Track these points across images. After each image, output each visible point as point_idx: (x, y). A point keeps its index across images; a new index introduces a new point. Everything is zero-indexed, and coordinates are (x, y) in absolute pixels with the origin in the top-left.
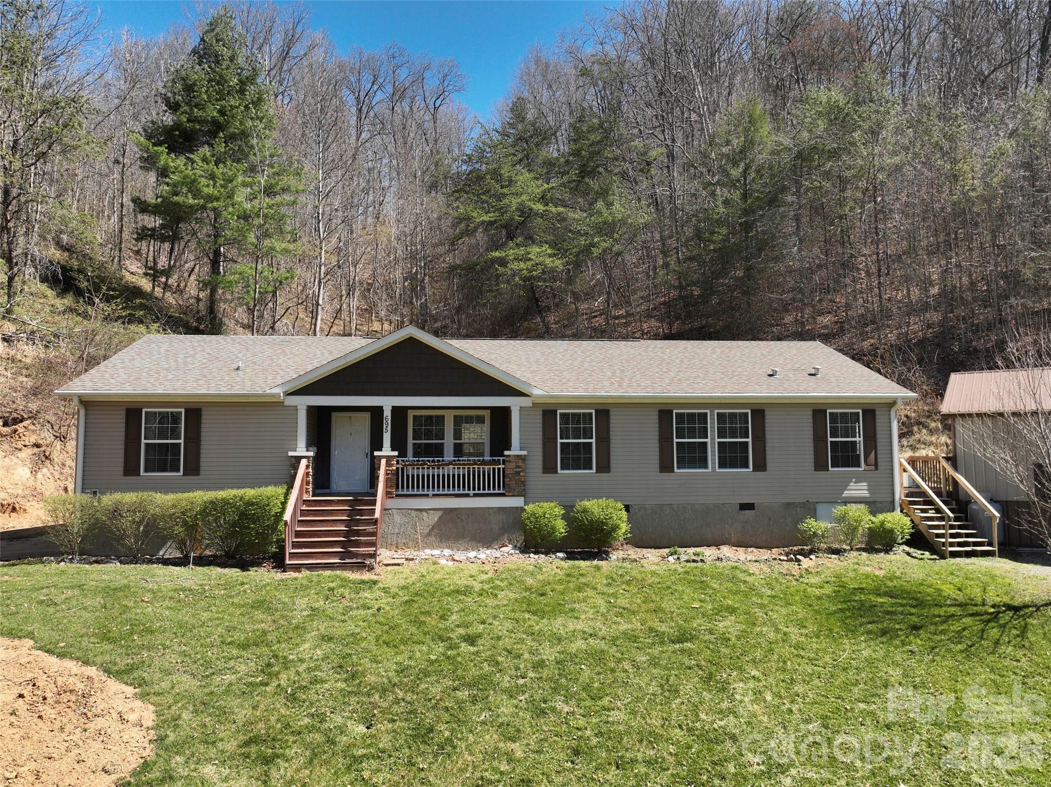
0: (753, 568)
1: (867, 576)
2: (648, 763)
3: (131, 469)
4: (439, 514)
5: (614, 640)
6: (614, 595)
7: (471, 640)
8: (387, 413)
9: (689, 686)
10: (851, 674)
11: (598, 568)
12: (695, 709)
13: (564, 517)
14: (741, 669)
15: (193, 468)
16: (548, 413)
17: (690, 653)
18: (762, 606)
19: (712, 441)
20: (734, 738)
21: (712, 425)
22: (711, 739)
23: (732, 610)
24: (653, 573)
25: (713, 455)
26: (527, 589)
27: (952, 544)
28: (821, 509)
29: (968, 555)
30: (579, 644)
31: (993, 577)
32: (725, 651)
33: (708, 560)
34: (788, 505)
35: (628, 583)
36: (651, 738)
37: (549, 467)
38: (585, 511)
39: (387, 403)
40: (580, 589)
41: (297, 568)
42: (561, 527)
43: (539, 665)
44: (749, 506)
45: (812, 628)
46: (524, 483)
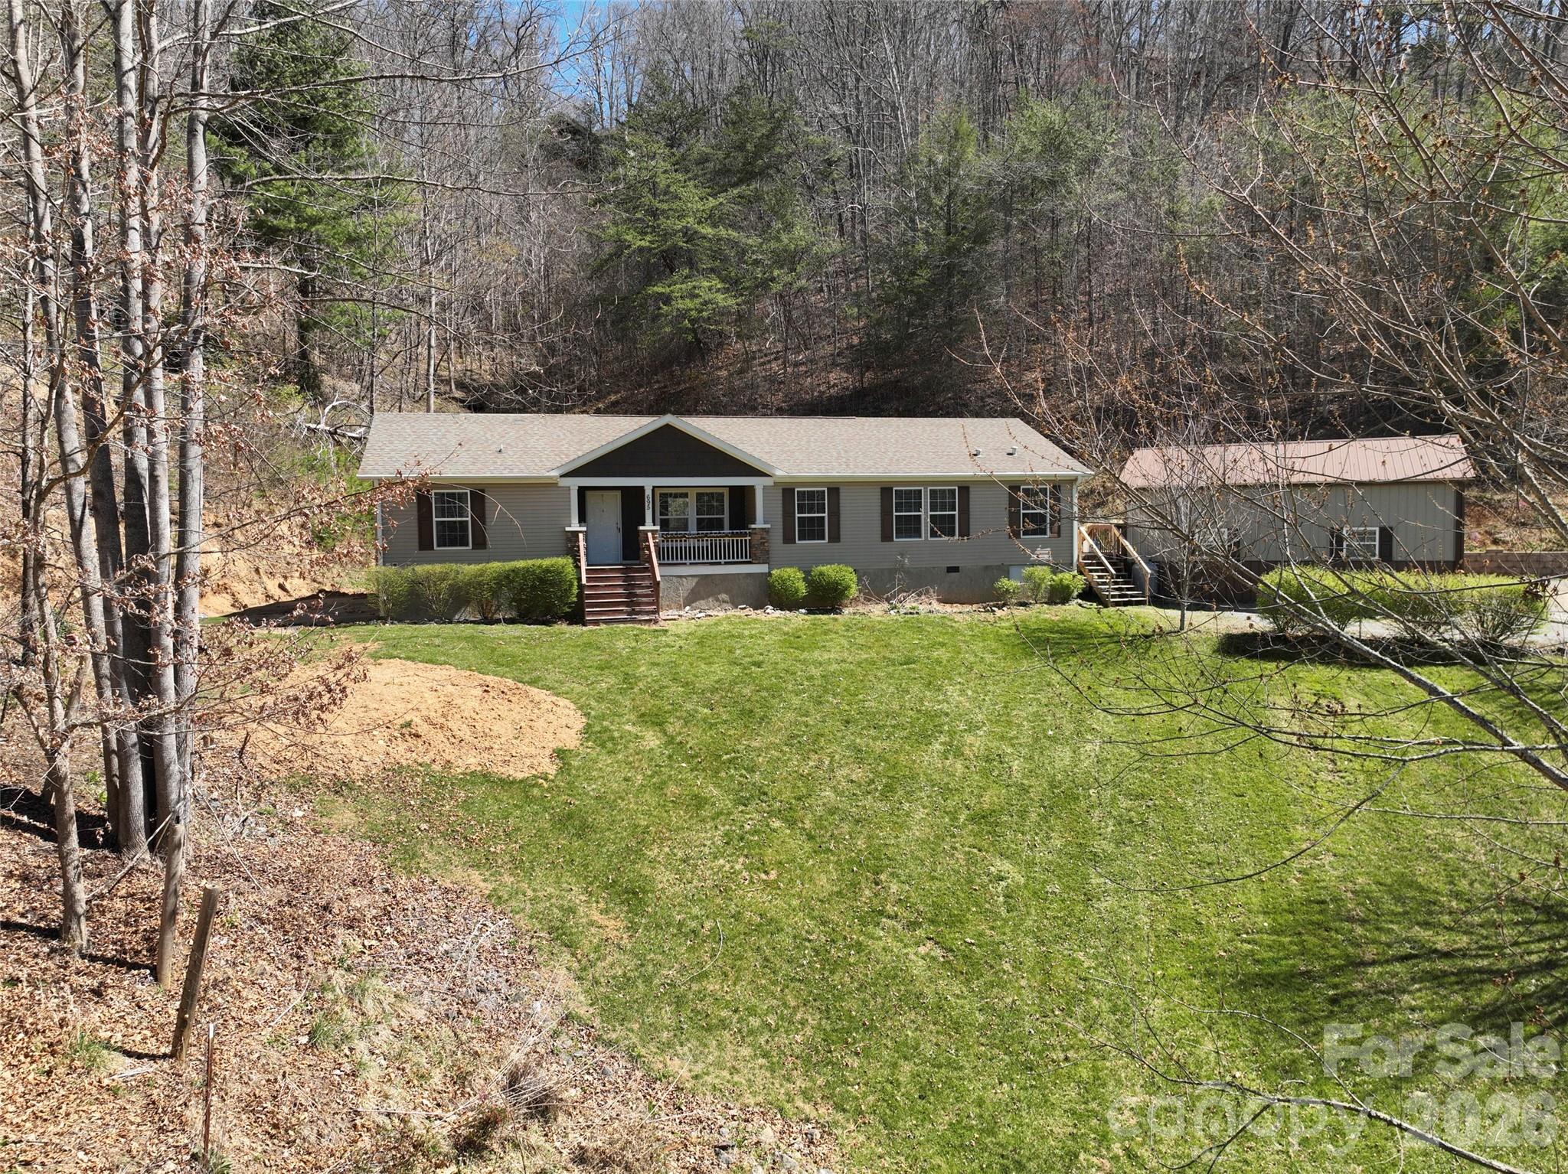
0: (958, 618)
1: (1045, 620)
2: (893, 726)
3: (425, 544)
4: (696, 580)
5: (859, 664)
6: (853, 637)
7: (758, 665)
8: (648, 492)
9: (915, 689)
10: (1026, 680)
11: (836, 620)
12: (921, 700)
13: (805, 579)
14: (950, 679)
15: (480, 543)
16: (787, 491)
17: (914, 671)
18: (965, 642)
19: (925, 513)
20: (947, 715)
21: (926, 500)
22: (931, 716)
23: (943, 645)
24: (880, 622)
25: (926, 525)
26: (786, 634)
27: (1114, 596)
28: (1013, 570)
29: (1125, 604)
30: (834, 667)
31: (1138, 618)
32: (938, 669)
33: (922, 613)
34: (987, 568)
35: (862, 629)
36: (894, 715)
37: (788, 539)
38: (821, 574)
39: (648, 483)
40: (826, 633)
41: (596, 623)
42: (802, 589)
43: (810, 678)
44: (955, 569)
45: (1001, 654)
46: (767, 552)
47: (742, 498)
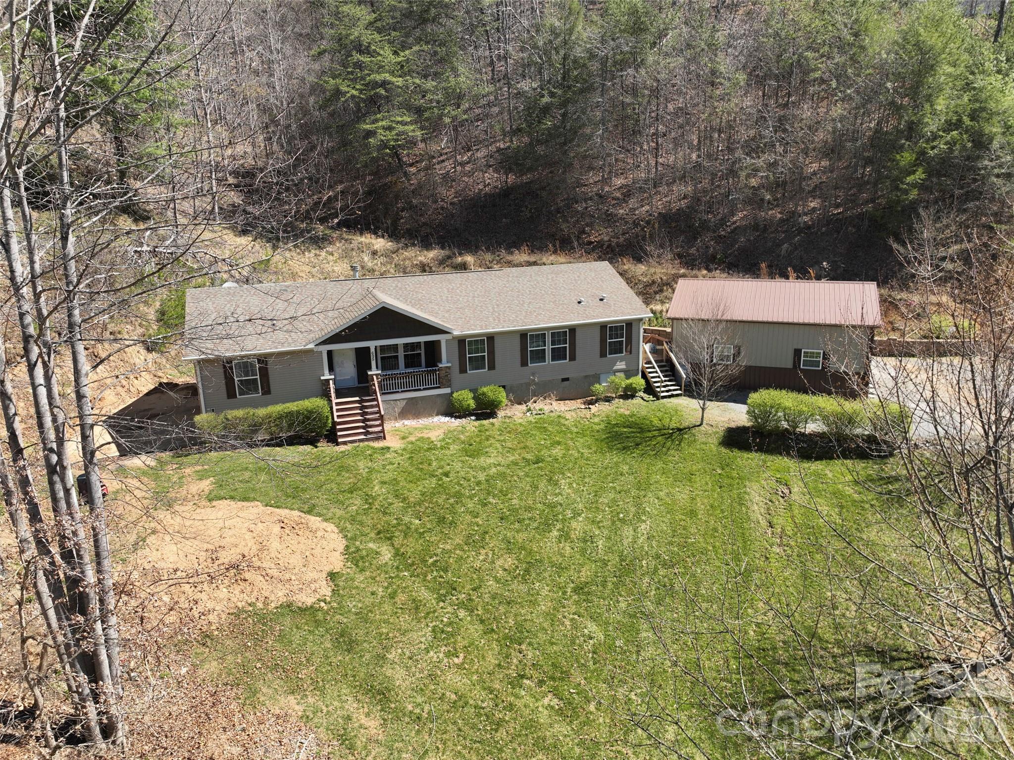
0: (568, 416)
1: (621, 415)
2: (530, 519)
3: (231, 394)
4: (405, 401)
5: (508, 465)
6: (504, 441)
7: (447, 475)
8: (372, 350)
9: (542, 485)
10: (608, 471)
11: (493, 424)
12: (545, 494)
13: (473, 398)
14: (563, 474)
15: (267, 391)
16: (461, 341)
17: (541, 468)
18: (572, 439)
19: (548, 348)
20: (561, 505)
21: (548, 339)
22: (552, 506)
23: (559, 443)
24: (521, 424)
25: (548, 355)
26: (463, 442)
27: (663, 392)
28: (602, 377)
29: (670, 397)
30: (494, 470)
31: (676, 411)
32: (556, 465)
33: (546, 412)
34: (586, 377)
35: (509, 432)
36: (529, 509)
37: (463, 370)
38: (484, 394)
39: (372, 344)
40: (487, 440)
41: (345, 443)
42: (472, 404)
43: (479, 483)
44: (567, 379)
45: (594, 449)
46: (450, 380)
47: (433, 349)
